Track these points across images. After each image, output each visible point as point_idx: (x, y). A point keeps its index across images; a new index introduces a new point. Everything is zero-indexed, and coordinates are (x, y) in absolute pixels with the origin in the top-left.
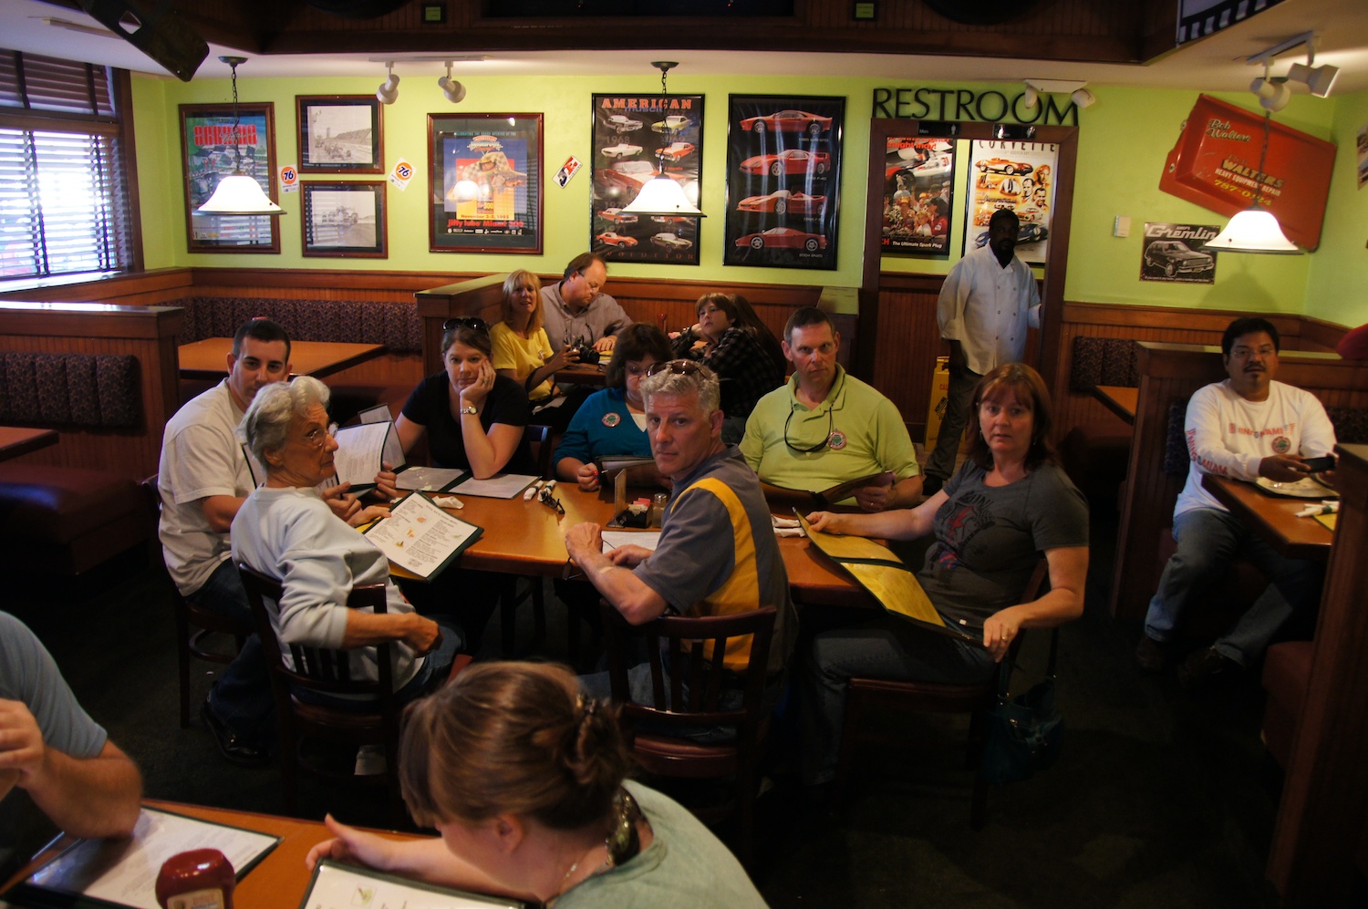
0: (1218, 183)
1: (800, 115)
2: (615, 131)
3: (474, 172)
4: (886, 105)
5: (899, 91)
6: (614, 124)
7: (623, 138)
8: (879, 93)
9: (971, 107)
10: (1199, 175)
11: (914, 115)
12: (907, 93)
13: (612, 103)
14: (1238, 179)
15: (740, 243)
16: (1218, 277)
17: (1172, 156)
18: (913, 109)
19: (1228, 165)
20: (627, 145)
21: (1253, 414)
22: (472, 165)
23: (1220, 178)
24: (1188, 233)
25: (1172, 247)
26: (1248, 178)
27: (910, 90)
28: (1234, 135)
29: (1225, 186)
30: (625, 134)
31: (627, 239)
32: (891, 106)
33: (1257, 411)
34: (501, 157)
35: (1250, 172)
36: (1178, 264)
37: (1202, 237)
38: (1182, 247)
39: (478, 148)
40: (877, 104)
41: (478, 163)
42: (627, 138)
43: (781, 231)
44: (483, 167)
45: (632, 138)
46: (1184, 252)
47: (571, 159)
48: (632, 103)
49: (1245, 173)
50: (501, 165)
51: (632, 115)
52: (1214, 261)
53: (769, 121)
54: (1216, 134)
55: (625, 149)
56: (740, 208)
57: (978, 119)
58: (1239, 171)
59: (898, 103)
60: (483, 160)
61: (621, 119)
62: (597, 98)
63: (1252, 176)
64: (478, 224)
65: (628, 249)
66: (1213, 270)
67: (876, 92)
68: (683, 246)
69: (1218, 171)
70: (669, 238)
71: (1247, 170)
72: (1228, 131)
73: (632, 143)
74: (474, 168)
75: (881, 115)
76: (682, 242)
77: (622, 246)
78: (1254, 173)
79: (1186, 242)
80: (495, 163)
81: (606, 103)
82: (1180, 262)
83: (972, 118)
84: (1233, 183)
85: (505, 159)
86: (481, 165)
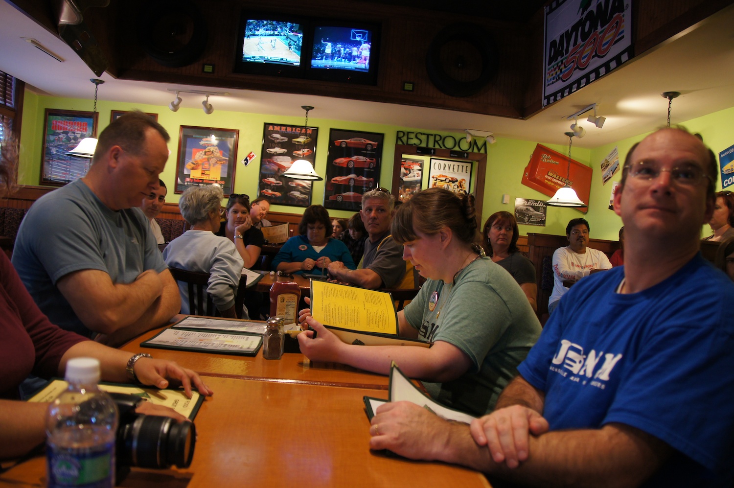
0: (546, 181)
1: (363, 140)
2: (274, 141)
3: (202, 155)
4: (402, 139)
5: (408, 133)
6: (274, 138)
7: (278, 145)
8: (399, 133)
9: (440, 142)
10: (538, 178)
11: (415, 144)
12: (412, 134)
13: (274, 128)
14: (554, 180)
15: (331, 198)
16: (547, 223)
17: (526, 170)
18: (414, 141)
19: (550, 174)
20: (279, 148)
21: (580, 259)
22: (201, 152)
23: (547, 179)
24: (534, 203)
25: (527, 209)
26: (559, 180)
27: (413, 133)
28: (552, 161)
29: (549, 183)
30: (279, 143)
31: (276, 193)
32: (405, 139)
33: (581, 257)
34: (216, 149)
35: (559, 178)
36: (530, 217)
37: (540, 205)
38: (531, 209)
39: (205, 144)
40: (398, 138)
41: (204, 151)
42: (280, 145)
43: (351, 194)
44: (206, 154)
45: (282, 145)
46: (532, 212)
47: (251, 153)
48: (283, 129)
49: (557, 178)
50: (216, 153)
51: (283, 135)
52: (545, 216)
53: (348, 142)
54: (545, 160)
55: (278, 150)
56: (332, 182)
57: (443, 148)
58: (555, 177)
59: (408, 138)
60: (207, 150)
61: (278, 136)
62: (266, 125)
63: (560, 179)
64: (201, 181)
65: (276, 198)
66: (545, 220)
67: (398, 132)
68: (304, 198)
69: (546, 176)
70: (297, 194)
71: (558, 176)
72: (550, 159)
73: (282, 148)
74: (201, 154)
75: (400, 143)
76: (303, 196)
77: (274, 196)
78: (561, 178)
79: (533, 207)
80: (213, 152)
81: (271, 128)
82: (531, 216)
83: (441, 147)
84: (552, 182)
85: (218, 150)
86: (205, 152)
